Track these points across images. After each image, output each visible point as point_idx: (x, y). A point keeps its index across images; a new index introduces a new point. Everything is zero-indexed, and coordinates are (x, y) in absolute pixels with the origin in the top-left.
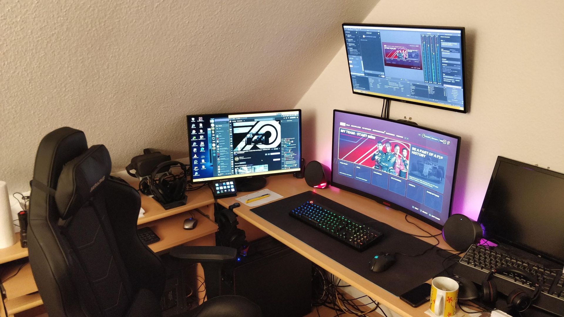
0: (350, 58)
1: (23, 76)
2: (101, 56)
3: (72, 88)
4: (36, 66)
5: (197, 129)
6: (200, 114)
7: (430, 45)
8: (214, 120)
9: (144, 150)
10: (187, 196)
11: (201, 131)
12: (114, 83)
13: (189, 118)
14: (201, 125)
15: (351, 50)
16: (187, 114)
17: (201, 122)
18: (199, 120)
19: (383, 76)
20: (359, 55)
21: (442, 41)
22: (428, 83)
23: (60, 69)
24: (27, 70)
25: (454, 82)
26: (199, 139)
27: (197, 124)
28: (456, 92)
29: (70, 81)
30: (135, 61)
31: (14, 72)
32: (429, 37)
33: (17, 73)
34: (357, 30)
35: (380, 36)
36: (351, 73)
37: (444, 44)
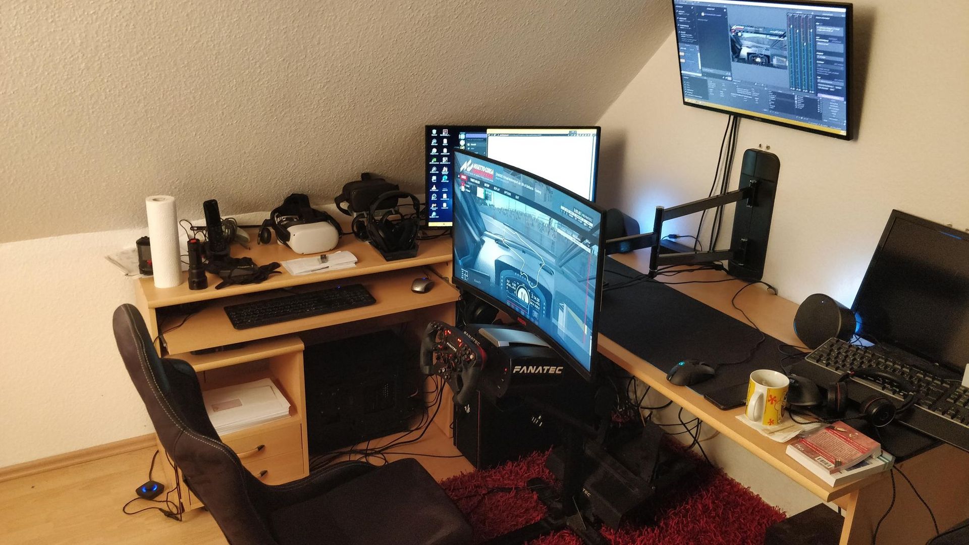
0: (681, 48)
1: (208, 48)
2: (311, 25)
3: (270, 70)
4: (226, 34)
5: (440, 148)
6: (445, 124)
7: (800, 31)
8: (465, 134)
9: (362, 174)
10: (418, 246)
11: (445, 150)
12: (325, 67)
13: (429, 129)
14: (445, 141)
15: (683, 34)
16: (427, 124)
17: (445, 137)
18: (444, 133)
19: (729, 79)
20: (694, 43)
21: (818, 24)
22: (795, 90)
23: (256, 40)
24: (214, 40)
25: (833, 90)
26: (441, 163)
27: (440, 139)
28: (836, 107)
29: (267, 59)
30: (356, 36)
31: (197, 43)
32: (800, 17)
33: (201, 43)
34: (693, 4)
35: (727, 15)
36: (682, 72)
37: (821, 29)
